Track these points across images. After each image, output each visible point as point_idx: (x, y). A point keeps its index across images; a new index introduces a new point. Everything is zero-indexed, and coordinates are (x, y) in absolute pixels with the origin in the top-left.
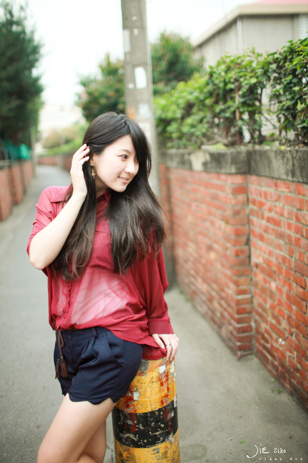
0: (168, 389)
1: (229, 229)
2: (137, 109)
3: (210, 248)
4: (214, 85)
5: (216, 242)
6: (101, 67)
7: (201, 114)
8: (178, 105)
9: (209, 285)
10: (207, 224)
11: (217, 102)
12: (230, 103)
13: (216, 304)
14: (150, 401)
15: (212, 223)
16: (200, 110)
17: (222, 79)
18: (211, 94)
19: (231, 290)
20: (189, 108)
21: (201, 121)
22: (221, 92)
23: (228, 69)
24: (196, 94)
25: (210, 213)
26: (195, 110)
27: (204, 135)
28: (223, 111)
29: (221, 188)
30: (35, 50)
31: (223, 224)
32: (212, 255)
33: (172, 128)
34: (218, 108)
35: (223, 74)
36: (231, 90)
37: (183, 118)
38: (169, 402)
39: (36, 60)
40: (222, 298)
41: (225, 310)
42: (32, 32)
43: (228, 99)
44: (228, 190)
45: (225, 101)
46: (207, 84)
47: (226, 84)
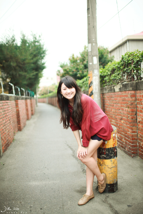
0: (115, 142)
1: (129, 110)
2: (93, 71)
3: (121, 119)
4: (124, 61)
5: (124, 116)
6: (70, 59)
7: (119, 72)
8: (109, 70)
9: (120, 133)
10: (121, 110)
11: (124, 68)
12: (130, 67)
13: (123, 140)
14: (110, 144)
15: (123, 109)
16: (118, 71)
17: (127, 60)
18: (122, 65)
19: (130, 132)
20: (113, 71)
21: (118, 75)
22: (126, 64)
23: (129, 56)
24: (117, 65)
25: (122, 106)
26: (116, 71)
27: (120, 79)
28: (127, 70)
29: (127, 96)
30: (44, 52)
31: (127, 109)
32: (122, 121)
33: (107, 78)
34: (125, 69)
35: (127, 58)
36: (130, 63)
37: (111, 75)
38: (115, 146)
39: (44, 56)
40: (126, 136)
41: (127, 140)
42: (43, 45)
43: (129, 66)
44: (129, 96)
45: (128, 67)
46: (121, 61)
47: (128, 61)
